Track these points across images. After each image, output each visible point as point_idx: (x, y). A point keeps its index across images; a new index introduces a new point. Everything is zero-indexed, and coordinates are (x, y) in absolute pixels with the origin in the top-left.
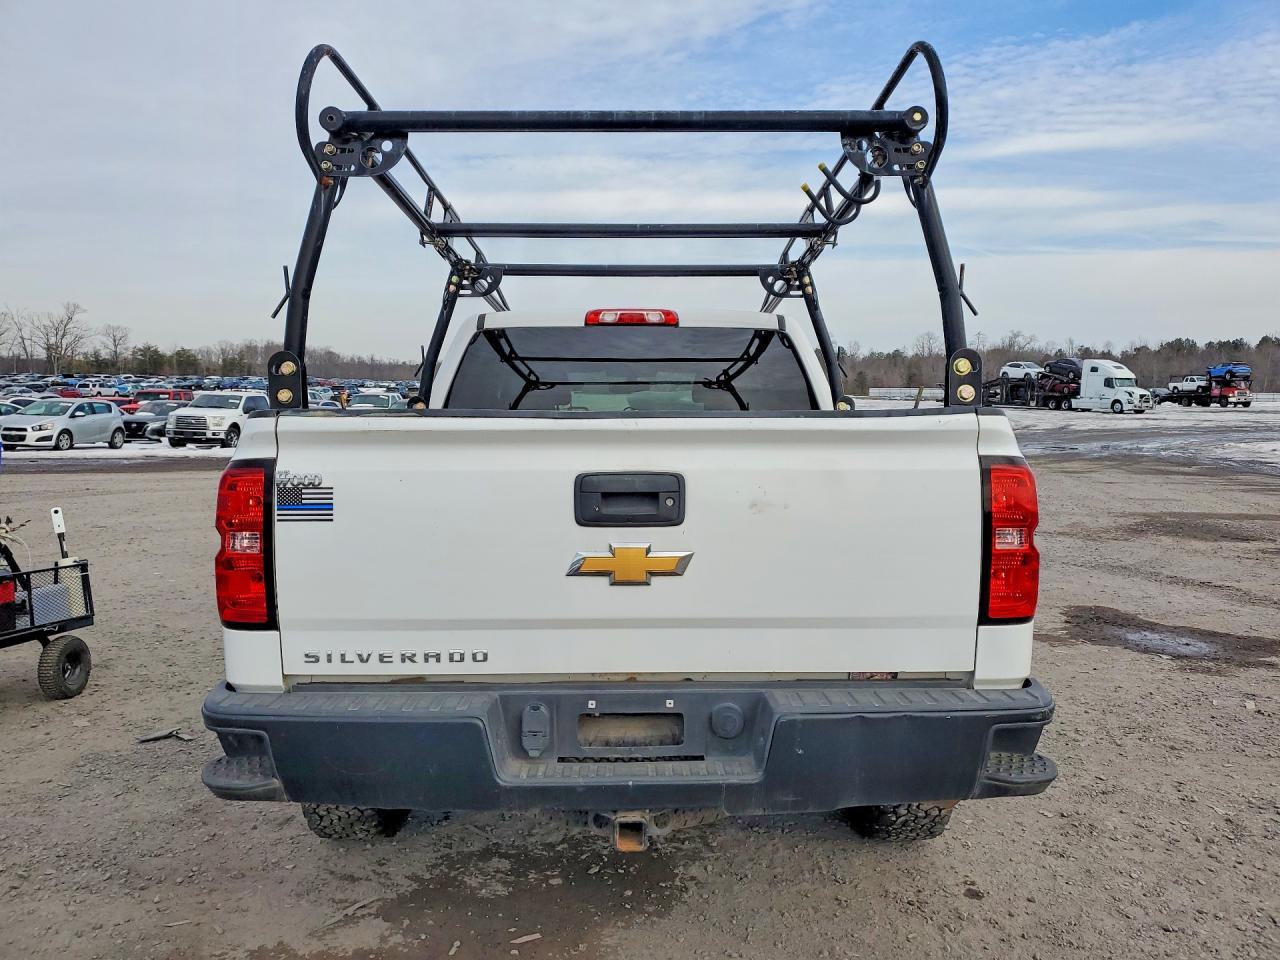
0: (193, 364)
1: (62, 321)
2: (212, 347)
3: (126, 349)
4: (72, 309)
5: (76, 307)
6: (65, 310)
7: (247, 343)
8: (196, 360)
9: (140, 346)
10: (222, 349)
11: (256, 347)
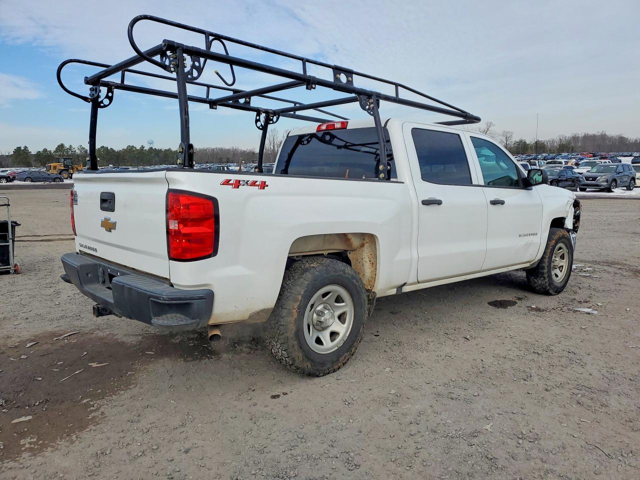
0: (542, 148)
1: (485, 131)
2: (555, 138)
3: (511, 142)
4: (489, 125)
5: (491, 123)
6: (486, 126)
7: (573, 135)
8: (544, 145)
9: (518, 140)
10: (560, 139)
11: (578, 137)
